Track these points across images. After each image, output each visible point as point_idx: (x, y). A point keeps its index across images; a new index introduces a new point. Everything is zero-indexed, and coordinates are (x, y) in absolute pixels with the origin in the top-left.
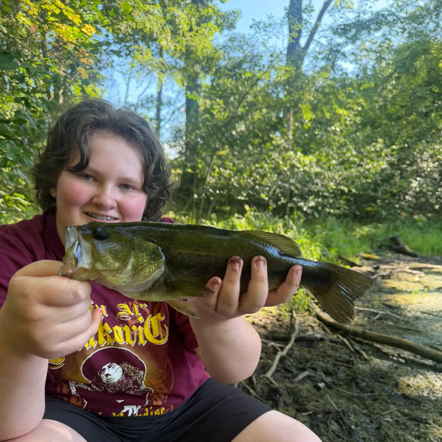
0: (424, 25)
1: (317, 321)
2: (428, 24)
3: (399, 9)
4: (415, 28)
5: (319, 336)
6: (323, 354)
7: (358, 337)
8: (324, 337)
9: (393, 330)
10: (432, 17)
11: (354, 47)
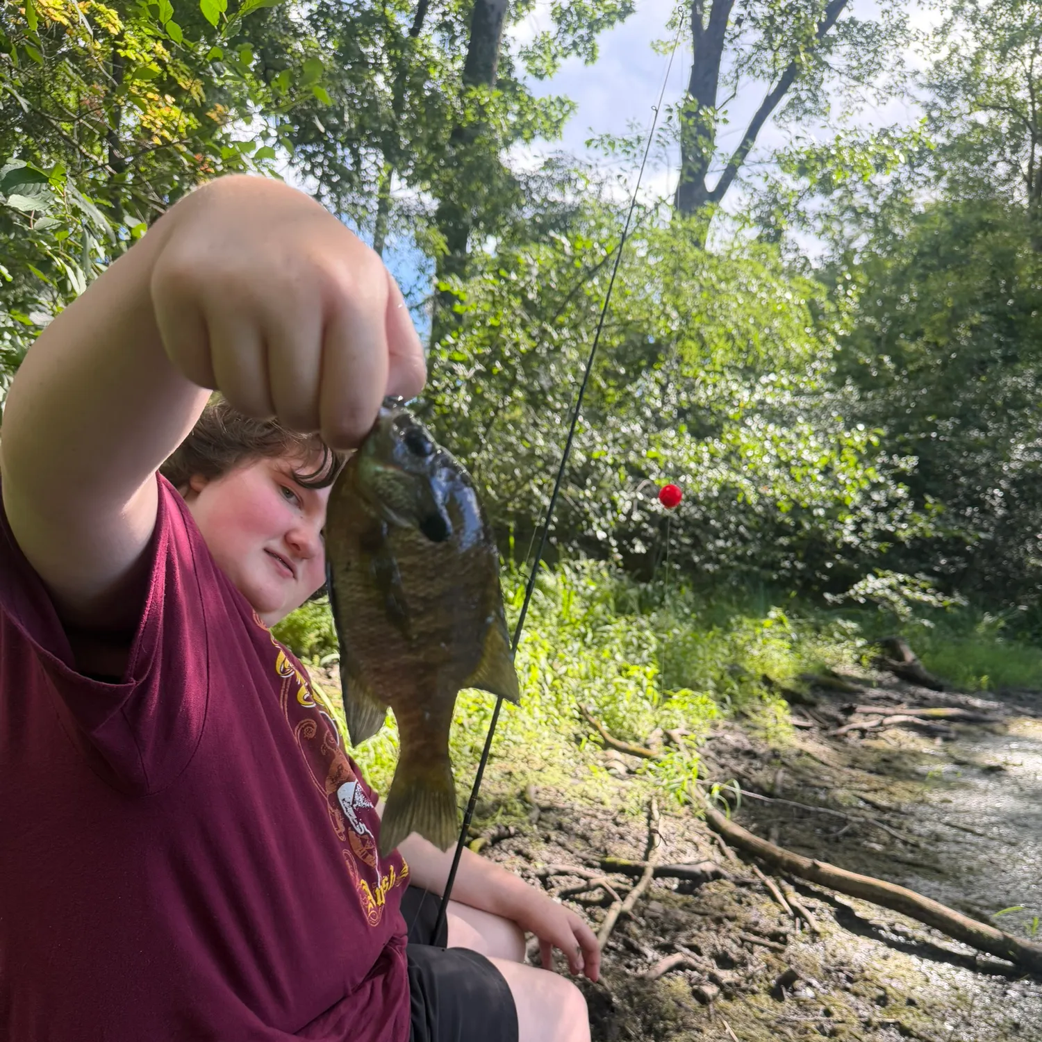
0: (985, 165)
1: (708, 831)
2: (994, 164)
3: (932, 126)
4: (965, 172)
5: (708, 867)
6: (718, 914)
7: (799, 876)
8: (722, 871)
9: (880, 864)
10: (1003, 150)
11: (826, 202)
